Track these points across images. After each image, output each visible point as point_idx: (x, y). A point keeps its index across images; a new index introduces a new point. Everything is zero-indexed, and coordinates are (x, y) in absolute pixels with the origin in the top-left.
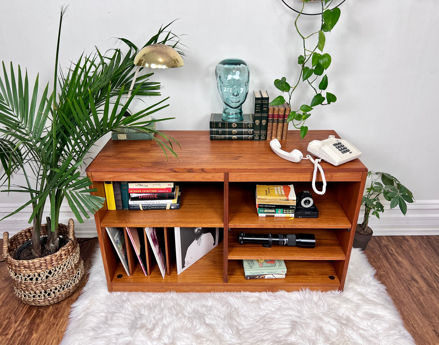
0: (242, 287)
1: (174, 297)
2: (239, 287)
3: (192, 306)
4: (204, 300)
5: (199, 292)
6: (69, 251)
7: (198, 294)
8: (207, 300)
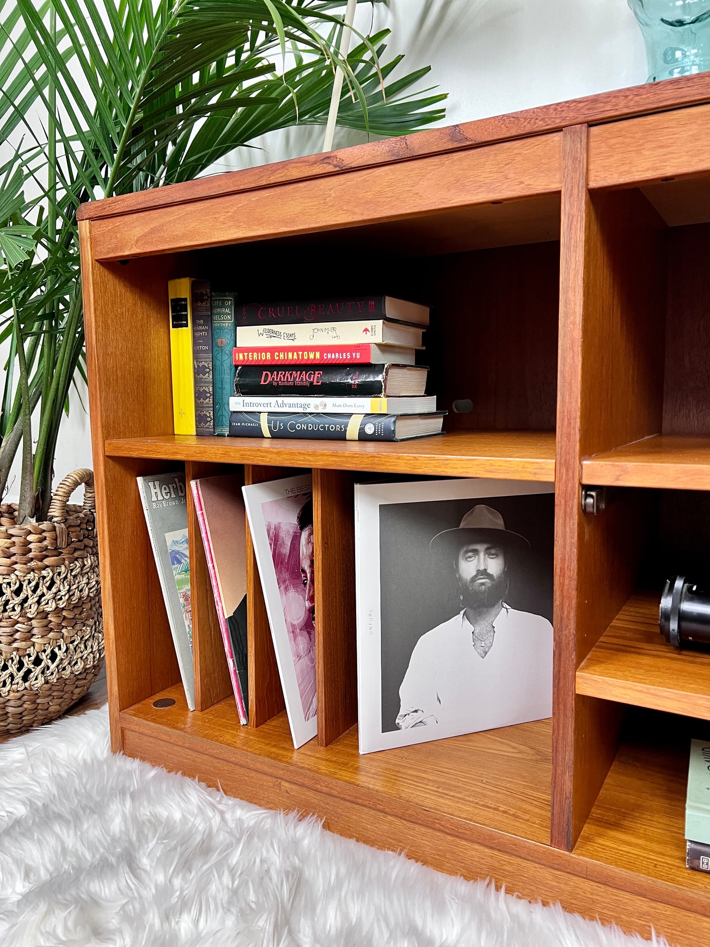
0: (660, 906)
1: (306, 842)
2: (642, 905)
3: (355, 910)
4: (428, 904)
5: (425, 863)
6: (30, 550)
7: (414, 868)
8: (440, 907)
